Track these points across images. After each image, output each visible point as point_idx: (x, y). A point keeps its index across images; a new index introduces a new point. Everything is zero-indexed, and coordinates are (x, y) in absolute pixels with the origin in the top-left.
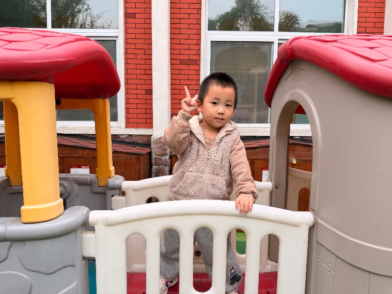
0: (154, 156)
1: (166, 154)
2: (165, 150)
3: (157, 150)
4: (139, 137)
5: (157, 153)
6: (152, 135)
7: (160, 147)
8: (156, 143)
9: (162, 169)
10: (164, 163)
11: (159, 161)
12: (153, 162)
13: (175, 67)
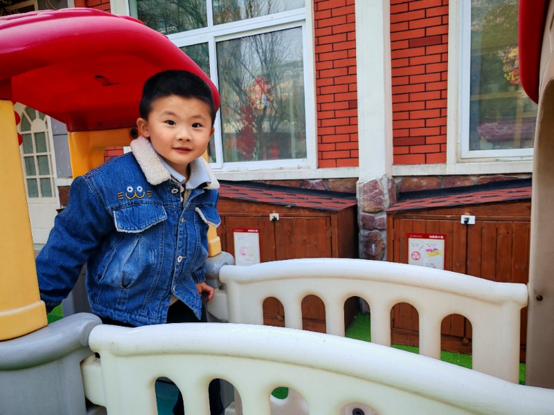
0: (361, 213)
1: (381, 211)
2: (381, 202)
3: (366, 204)
4: (339, 183)
5: (366, 209)
6: (357, 179)
7: (372, 198)
8: (365, 192)
9: (376, 236)
10: (379, 225)
11: (370, 223)
12: (361, 223)
13: (400, 54)
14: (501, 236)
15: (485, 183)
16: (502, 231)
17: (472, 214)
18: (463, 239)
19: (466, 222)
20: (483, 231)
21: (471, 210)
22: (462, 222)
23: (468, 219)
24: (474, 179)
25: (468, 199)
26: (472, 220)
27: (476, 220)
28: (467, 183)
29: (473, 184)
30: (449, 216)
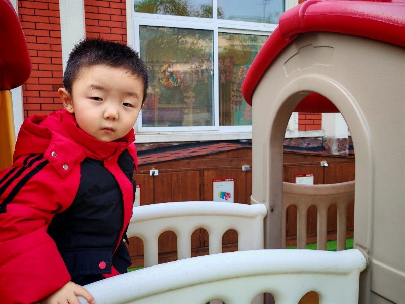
14: (174, 182)
15: (154, 148)
16: (174, 178)
17: (156, 169)
18: (152, 186)
19: (153, 174)
20: (164, 179)
21: (156, 166)
22: (151, 174)
23: (154, 172)
24: (147, 146)
25: (149, 159)
26: (157, 173)
27: (159, 172)
28: (143, 149)
29: (146, 149)
30: (142, 171)
